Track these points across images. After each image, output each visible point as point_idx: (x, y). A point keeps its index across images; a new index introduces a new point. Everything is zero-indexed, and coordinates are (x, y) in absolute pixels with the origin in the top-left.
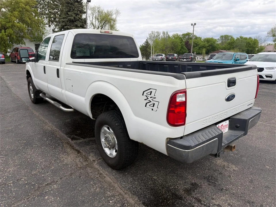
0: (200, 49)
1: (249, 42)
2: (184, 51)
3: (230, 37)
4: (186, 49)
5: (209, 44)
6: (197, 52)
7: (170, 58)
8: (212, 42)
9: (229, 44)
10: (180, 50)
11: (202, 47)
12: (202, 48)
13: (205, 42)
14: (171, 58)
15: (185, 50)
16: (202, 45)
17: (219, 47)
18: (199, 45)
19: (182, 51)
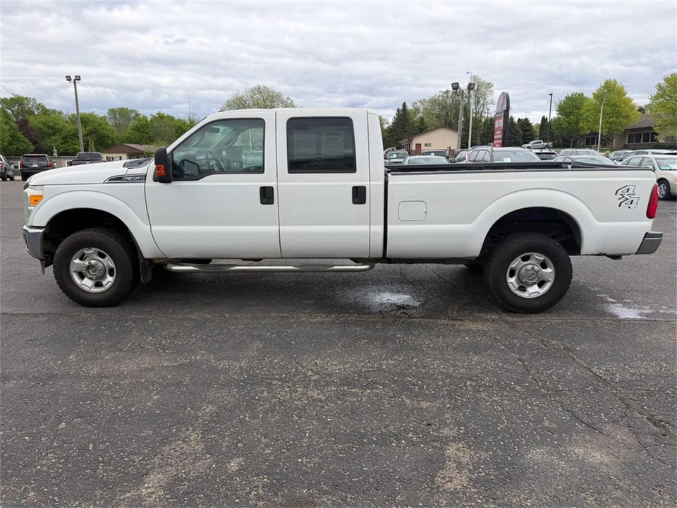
0: (66, 142)
1: (180, 127)
2: (22, 146)
3: (133, 114)
4: (26, 140)
5: (87, 128)
6: (61, 150)
7: (34, 166)
8: (96, 124)
9: (137, 129)
10: (10, 144)
11: (72, 135)
12: (71, 139)
13: (74, 123)
14: (37, 166)
15: (24, 142)
16: (70, 131)
17: (114, 136)
18: (62, 130)
19: (16, 146)
